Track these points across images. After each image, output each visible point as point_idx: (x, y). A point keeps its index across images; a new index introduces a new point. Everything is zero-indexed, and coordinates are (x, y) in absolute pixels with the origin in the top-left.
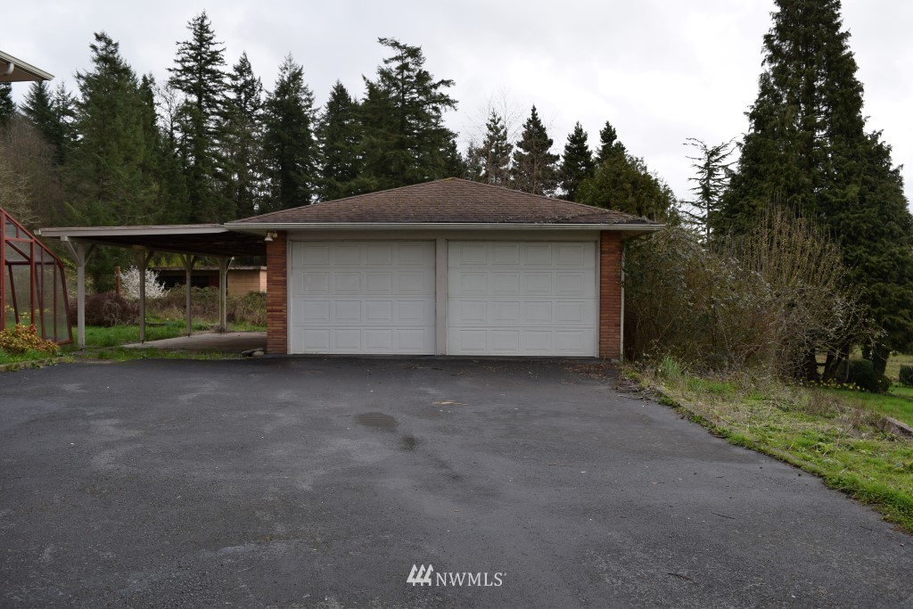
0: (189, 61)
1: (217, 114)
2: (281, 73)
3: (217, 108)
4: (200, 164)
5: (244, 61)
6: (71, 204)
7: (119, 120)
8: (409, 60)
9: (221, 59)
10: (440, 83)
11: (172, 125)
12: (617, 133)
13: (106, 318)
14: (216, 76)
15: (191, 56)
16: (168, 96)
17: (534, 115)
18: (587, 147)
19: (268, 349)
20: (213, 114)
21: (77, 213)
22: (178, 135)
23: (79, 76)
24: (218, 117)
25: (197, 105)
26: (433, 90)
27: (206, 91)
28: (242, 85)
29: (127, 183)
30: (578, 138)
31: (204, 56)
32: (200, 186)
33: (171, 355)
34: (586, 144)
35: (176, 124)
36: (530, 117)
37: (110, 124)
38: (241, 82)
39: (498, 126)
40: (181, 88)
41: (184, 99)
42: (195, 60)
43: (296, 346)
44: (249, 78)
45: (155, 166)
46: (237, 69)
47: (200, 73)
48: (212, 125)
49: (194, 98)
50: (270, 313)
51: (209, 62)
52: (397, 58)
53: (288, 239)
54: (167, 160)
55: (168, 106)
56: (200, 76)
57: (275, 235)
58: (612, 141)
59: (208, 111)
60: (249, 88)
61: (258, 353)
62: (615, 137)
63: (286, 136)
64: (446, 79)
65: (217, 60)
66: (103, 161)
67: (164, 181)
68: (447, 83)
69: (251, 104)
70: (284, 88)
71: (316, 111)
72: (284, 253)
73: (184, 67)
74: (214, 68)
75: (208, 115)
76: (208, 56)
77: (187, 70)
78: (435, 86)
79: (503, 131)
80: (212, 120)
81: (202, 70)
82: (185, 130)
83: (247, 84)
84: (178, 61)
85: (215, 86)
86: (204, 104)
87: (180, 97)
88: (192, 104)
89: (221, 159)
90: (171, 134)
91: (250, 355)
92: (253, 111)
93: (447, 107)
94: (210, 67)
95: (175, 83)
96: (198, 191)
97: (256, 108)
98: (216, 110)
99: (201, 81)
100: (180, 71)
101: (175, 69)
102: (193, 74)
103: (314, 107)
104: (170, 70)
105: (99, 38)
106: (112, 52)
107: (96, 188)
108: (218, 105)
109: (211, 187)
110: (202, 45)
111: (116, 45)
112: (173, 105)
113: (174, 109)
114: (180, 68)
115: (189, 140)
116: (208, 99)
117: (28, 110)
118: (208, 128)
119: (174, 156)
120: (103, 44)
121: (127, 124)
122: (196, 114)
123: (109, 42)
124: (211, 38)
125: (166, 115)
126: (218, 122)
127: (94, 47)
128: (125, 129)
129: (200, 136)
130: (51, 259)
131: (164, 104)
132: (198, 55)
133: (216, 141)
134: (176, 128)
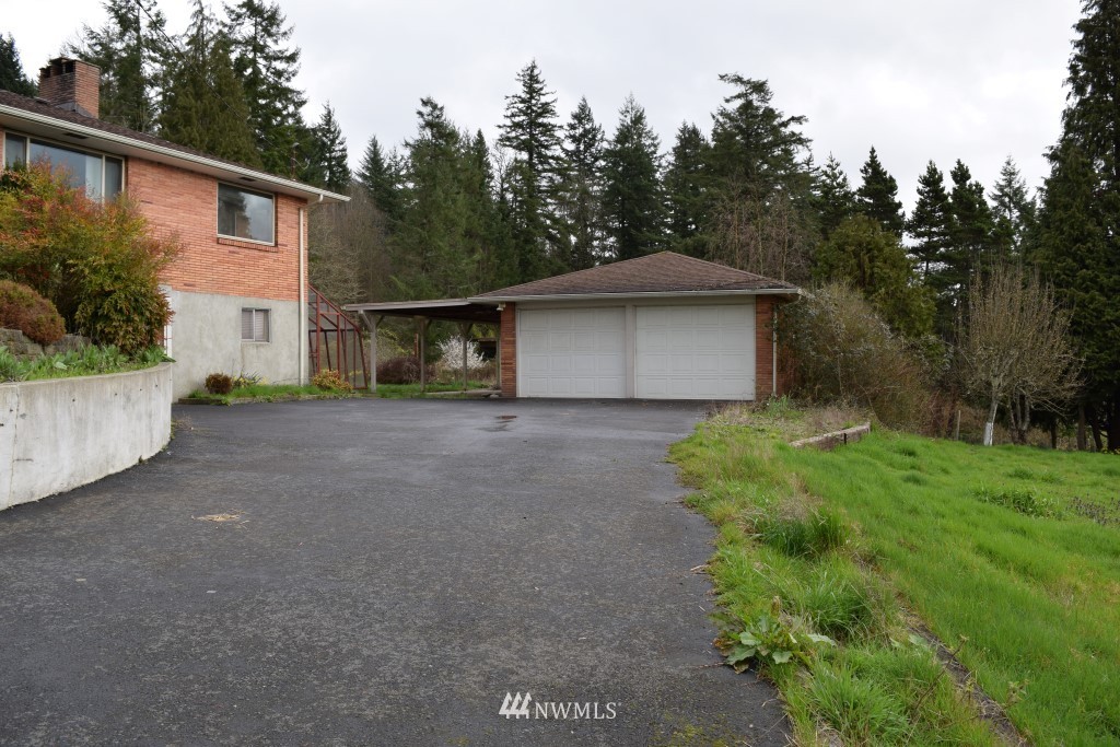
0: (519, 116)
1: (549, 171)
2: (622, 117)
3: (549, 164)
4: (531, 227)
5: (583, 108)
6: (396, 276)
7: (439, 191)
8: (754, 97)
9: (552, 110)
10: (789, 120)
11: (502, 185)
12: (970, 172)
13: (405, 378)
14: (548, 129)
15: (521, 111)
16: (498, 155)
17: (873, 158)
18: (943, 189)
19: (502, 394)
20: (545, 170)
21: (402, 286)
22: (509, 196)
23: (407, 144)
24: (550, 174)
25: (527, 163)
26: (783, 129)
27: (537, 147)
28: (581, 135)
29: (448, 254)
30: (932, 180)
31: (535, 108)
32: (530, 251)
34: (942, 185)
35: (506, 185)
36: (868, 160)
37: (430, 196)
38: (580, 131)
39: (836, 171)
40: (511, 146)
41: (513, 157)
42: (525, 114)
43: (522, 392)
44: (587, 127)
45: (482, 232)
46: (575, 117)
47: (530, 128)
48: (544, 183)
49: (524, 156)
51: (540, 115)
52: (739, 96)
53: (516, 308)
54: (495, 224)
55: (502, 160)
56: (531, 131)
57: (505, 306)
58: (965, 182)
59: (540, 167)
60: (588, 137)
61: (493, 397)
62: (969, 177)
63: (626, 189)
64: (796, 116)
65: (548, 112)
66: (425, 234)
67: (492, 248)
68: (798, 120)
69: (592, 155)
70: (624, 135)
71: (661, 157)
72: (514, 319)
73: (513, 122)
74: (545, 120)
75: (540, 172)
76: (539, 108)
77: (517, 125)
78: (785, 124)
79: (842, 177)
80: (544, 177)
81: (533, 124)
82: (516, 192)
83: (586, 132)
84: (508, 117)
85: (547, 140)
86: (535, 161)
87: (511, 154)
88: (522, 162)
89: (555, 221)
90: (502, 197)
92: (593, 162)
93: (800, 147)
94: (540, 120)
95: (504, 141)
97: (596, 159)
98: (547, 167)
99: (532, 135)
100: (510, 127)
101: (505, 126)
102: (523, 129)
103: (659, 153)
104: (500, 127)
105: (425, 103)
106: (438, 117)
107: (419, 260)
108: (551, 161)
109: (543, 251)
110: (532, 98)
111: (442, 109)
112: (505, 164)
113: (504, 169)
114: (510, 124)
115: (520, 201)
116: (540, 155)
117: (362, 176)
118: (540, 186)
119: (503, 220)
120: (429, 109)
121: (446, 193)
122: (526, 172)
123: (435, 107)
124: (541, 89)
125: (496, 175)
126: (551, 179)
127: (420, 113)
128: (446, 200)
129: (531, 196)
130: (352, 327)
131: (495, 165)
132: (528, 108)
133: (549, 200)
134: (506, 190)
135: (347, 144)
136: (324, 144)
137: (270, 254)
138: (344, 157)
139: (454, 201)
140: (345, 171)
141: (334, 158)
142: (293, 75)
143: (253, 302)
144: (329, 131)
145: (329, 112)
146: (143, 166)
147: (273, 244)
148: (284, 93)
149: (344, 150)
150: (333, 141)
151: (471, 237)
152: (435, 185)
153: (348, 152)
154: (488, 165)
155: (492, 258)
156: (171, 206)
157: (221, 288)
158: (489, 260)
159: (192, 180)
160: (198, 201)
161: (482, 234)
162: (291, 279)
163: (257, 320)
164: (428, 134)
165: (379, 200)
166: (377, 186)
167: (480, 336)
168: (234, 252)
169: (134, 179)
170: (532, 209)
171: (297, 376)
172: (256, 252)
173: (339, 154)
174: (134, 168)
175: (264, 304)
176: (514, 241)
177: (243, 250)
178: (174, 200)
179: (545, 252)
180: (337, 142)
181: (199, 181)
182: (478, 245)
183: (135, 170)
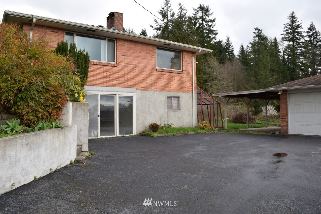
0: (289, 30)
3: (300, 45)
4: (294, 67)
5: (312, 25)
6: (247, 85)
9: (300, 27)
11: (284, 54)
13: (243, 121)
14: (299, 33)
15: (289, 28)
16: (282, 44)
19: (281, 132)
20: (299, 47)
21: (248, 88)
22: (286, 57)
23: (251, 43)
24: (301, 48)
25: (292, 45)
27: (296, 40)
28: (311, 35)
29: (265, 76)
31: (294, 27)
32: (294, 75)
33: (256, 133)
35: (285, 53)
38: (311, 33)
40: (286, 40)
41: (287, 44)
42: (291, 29)
43: (291, 131)
44: (314, 31)
45: (277, 69)
46: (309, 29)
47: (293, 34)
49: (291, 43)
50: (282, 119)
51: (296, 29)
53: (288, 93)
54: (281, 66)
55: (283, 45)
56: (293, 35)
57: (282, 92)
59: (297, 46)
60: (314, 35)
61: (277, 133)
65: (299, 27)
66: (256, 70)
67: (281, 74)
69: (316, 41)
72: (286, 98)
73: (287, 32)
74: (298, 30)
75: (297, 48)
76: (296, 27)
80: (299, 50)
81: (294, 32)
82: (288, 55)
83: (313, 33)
84: (285, 31)
85: (299, 37)
86: (295, 44)
87: (286, 43)
88: (290, 45)
89: (303, 64)
90: (284, 57)
91: (274, 133)
92: (317, 43)
94: (296, 31)
95: (284, 39)
96: (294, 76)
98: (299, 46)
99: (294, 36)
100: (286, 34)
101: (284, 34)
102: (290, 34)
104: (282, 35)
105: (256, 29)
106: (260, 33)
107: (254, 79)
108: (301, 44)
109: (299, 74)
110: (293, 23)
111: (261, 30)
112: (284, 47)
113: (284, 48)
114: (286, 33)
115: (290, 58)
116: (297, 42)
117: (239, 56)
118: (297, 53)
119: (284, 65)
120: (257, 31)
121: (263, 57)
122: (292, 49)
123: (259, 30)
124: (296, 20)
125: (281, 50)
126: (301, 50)
127: (254, 33)
128: (263, 58)
129: (294, 56)
130: (216, 103)
131: (280, 47)
132: (292, 27)
133: (301, 57)
134: (285, 55)
135: (234, 47)
136: (227, 47)
137: (180, 75)
138: (233, 51)
139: (266, 59)
140: (233, 55)
141: (230, 51)
142: (214, 26)
143: (172, 94)
144: (228, 44)
145: (228, 38)
146: (123, 42)
147: (181, 71)
148: (211, 32)
149: (233, 49)
150: (229, 46)
151: (273, 71)
152: (259, 54)
153: (234, 49)
154: (278, 47)
155: (281, 78)
156: (136, 57)
157: (158, 88)
158: (279, 78)
159: (145, 46)
160: (148, 55)
161: (277, 70)
162: (189, 84)
163: (175, 101)
164: (257, 39)
165: (243, 62)
166: (243, 58)
167: (277, 103)
168: (163, 74)
169: (119, 47)
170: (295, 60)
171: (192, 123)
172: (174, 74)
173: (231, 50)
174: (119, 43)
175: (177, 94)
176: (288, 72)
177: (167, 73)
178: (137, 55)
179: (300, 75)
180: (231, 46)
181: (147, 47)
182: (276, 74)
183: (120, 44)
